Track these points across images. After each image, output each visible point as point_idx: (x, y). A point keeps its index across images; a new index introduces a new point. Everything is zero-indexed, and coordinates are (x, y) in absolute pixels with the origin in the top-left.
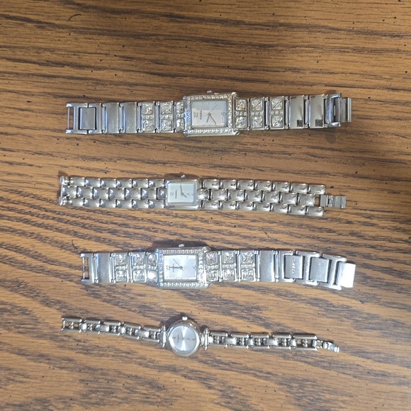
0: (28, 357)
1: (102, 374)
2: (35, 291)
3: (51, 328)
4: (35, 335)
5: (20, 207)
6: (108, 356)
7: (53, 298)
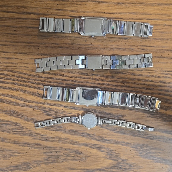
0: (19, 145)
1: (54, 149)
2: (21, 115)
3: (29, 131)
4: (22, 134)
5: (13, 78)
6: (56, 141)
7: (30, 117)
